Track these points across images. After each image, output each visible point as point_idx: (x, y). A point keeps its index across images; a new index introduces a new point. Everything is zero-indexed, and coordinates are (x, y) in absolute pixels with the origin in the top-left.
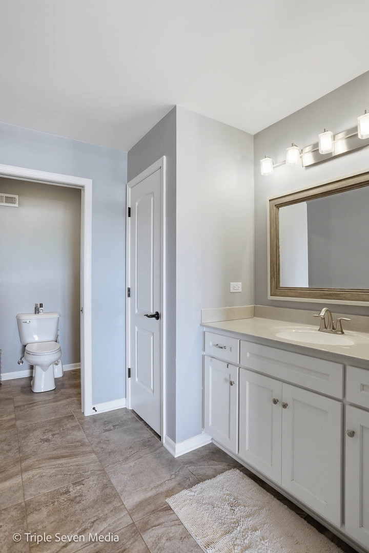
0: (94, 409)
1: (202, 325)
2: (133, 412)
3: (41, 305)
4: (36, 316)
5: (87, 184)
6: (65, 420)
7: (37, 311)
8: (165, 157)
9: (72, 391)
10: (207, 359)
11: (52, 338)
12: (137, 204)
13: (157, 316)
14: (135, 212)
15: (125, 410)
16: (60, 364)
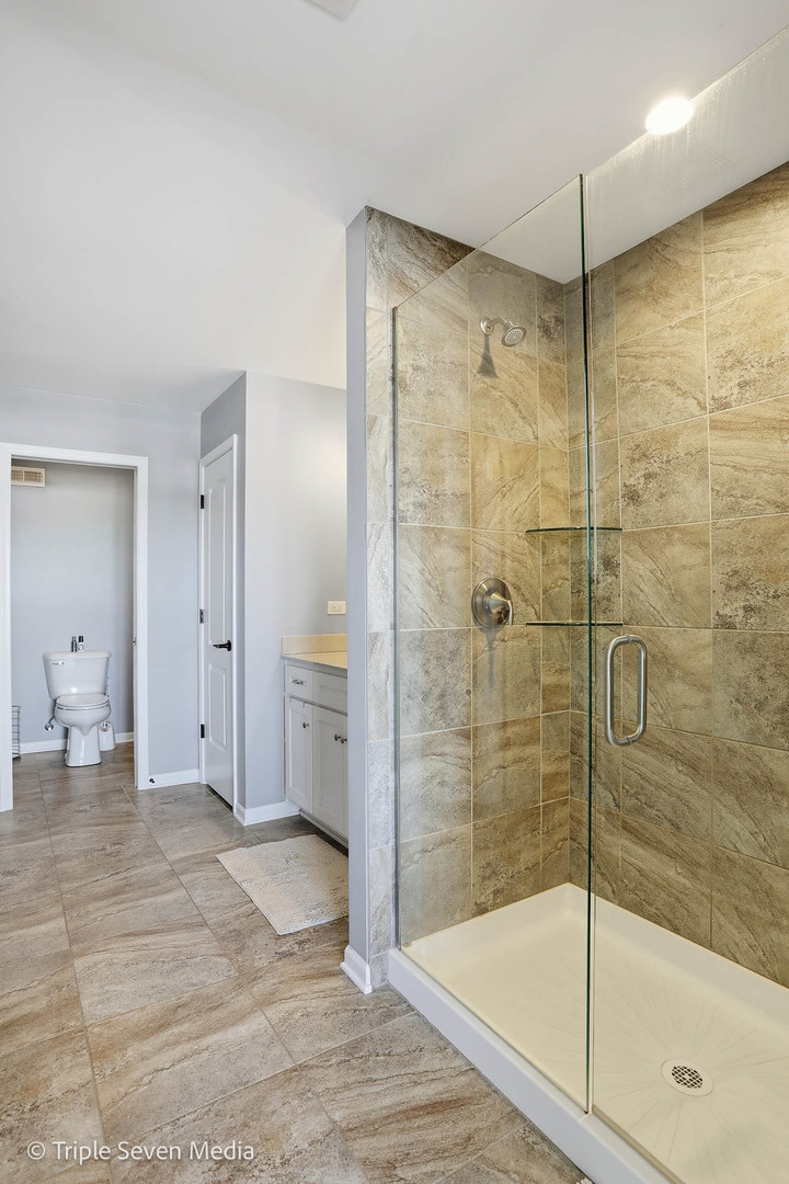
0: (152, 780)
1: (283, 658)
2: (208, 786)
3: (81, 639)
4: (74, 655)
5: (141, 464)
6: (111, 795)
7: (74, 648)
8: (235, 436)
9: (124, 765)
10: (287, 700)
11: (98, 688)
12: (210, 491)
13: (228, 646)
14: (208, 502)
15: (198, 785)
16: (110, 731)
